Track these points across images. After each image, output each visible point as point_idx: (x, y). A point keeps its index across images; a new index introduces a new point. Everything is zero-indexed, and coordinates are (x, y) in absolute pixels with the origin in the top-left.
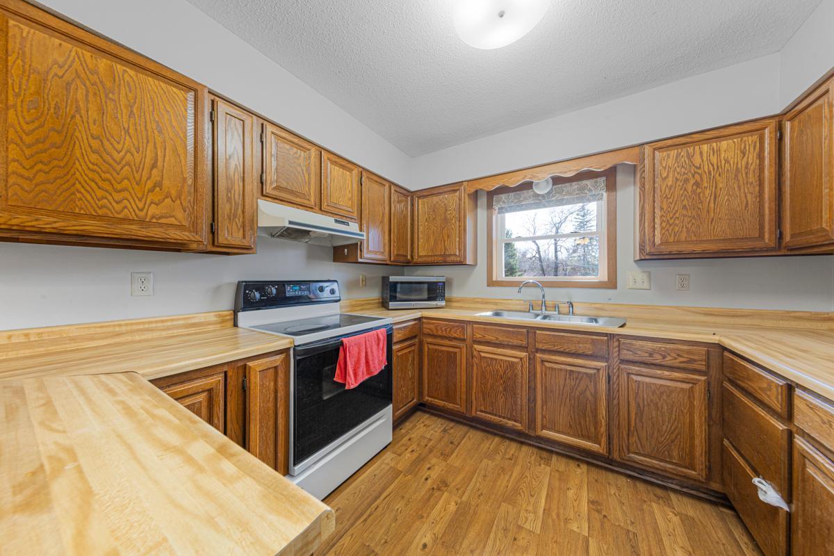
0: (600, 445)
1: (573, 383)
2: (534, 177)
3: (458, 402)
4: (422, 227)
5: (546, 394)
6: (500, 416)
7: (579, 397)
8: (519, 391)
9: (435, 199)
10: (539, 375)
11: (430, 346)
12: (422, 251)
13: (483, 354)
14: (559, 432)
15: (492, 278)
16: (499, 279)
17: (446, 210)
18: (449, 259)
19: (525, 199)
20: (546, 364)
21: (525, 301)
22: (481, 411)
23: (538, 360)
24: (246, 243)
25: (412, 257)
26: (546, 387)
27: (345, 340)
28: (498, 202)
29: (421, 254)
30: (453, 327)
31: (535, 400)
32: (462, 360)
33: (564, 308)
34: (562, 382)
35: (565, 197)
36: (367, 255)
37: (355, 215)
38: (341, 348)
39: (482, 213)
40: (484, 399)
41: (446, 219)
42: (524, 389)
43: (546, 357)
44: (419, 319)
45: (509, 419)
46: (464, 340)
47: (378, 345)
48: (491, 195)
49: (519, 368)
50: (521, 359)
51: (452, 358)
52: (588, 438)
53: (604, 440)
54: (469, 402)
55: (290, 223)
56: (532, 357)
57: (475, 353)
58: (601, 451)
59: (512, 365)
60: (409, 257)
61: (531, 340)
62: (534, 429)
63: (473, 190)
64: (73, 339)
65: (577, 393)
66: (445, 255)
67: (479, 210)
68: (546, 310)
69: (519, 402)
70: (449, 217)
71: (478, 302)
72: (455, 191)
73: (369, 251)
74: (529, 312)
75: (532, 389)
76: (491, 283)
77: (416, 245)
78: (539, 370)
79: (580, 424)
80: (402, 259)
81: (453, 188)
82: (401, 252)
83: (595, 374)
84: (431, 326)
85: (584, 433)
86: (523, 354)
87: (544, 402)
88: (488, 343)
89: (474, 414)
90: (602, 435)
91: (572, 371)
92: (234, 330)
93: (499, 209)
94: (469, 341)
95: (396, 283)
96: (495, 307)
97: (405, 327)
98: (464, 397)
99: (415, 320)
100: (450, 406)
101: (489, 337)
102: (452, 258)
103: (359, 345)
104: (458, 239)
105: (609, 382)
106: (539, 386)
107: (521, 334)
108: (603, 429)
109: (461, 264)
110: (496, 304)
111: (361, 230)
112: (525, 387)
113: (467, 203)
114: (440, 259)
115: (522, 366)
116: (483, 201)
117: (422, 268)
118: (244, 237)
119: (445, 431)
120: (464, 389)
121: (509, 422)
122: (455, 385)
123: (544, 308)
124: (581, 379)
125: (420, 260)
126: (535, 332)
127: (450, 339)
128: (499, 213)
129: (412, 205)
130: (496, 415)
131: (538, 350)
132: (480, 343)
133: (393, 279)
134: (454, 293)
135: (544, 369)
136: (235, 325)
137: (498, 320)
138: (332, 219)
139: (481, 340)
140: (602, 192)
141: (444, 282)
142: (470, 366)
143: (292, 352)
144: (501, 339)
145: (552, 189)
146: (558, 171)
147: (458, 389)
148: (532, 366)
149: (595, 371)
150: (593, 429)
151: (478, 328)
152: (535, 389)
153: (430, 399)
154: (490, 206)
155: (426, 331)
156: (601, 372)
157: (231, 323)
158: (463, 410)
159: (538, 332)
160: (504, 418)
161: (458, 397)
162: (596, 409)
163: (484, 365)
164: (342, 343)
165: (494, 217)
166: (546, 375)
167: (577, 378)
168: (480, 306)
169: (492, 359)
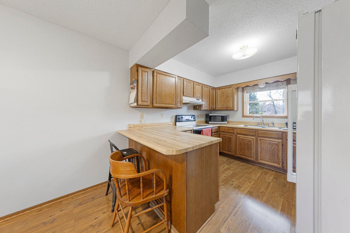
0: (280, 165)
1: (270, 146)
2: (258, 83)
3: (232, 152)
4: (219, 99)
5: (261, 149)
6: (246, 156)
7: (272, 151)
8: (252, 149)
9: (223, 90)
10: (259, 144)
11: (223, 135)
12: (219, 106)
13: (240, 138)
14: (266, 161)
15: (244, 115)
16: (246, 115)
17: (227, 93)
18: (228, 109)
19: (256, 89)
20: (262, 141)
21: (256, 122)
22: (240, 155)
23: (259, 139)
24: (181, 107)
25: (216, 108)
26: (261, 148)
27: (203, 129)
28: (246, 90)
29: (218, 107)
30: (230, 129)
31: (258, 151)
32: (233, 139)
33: (271, 125)
34: (267, 146)
35: (271, 88)
36: (204, 108)
37: (201, 97)
38: (202, 132)
39: (240, 94)
40: (241, 151)
41: (227, 96)
42: (254, 148)
43: (262, 138)
44: (219, 127)
45: (249, 157)
46: (234, 133)
47: (209, 132)
48: (243, 88)
49: (252, 141)
50: (253, 139)
51: (230, 139)
52: (276, 163)
53: (281, 164)
54: (236, 152)
55: (190, 102)
56: (257, 138)
57: (238, 137)
58: (280, 167)
59: (250, 141)
60: (215, 108)
61: (256, 134)
62: (258, 160)
63: (237, 87)
64: (155, 126)
65: (272, 149)
66: (227, 107)
67: (239, 93)
68: (264, 125)
69: (253, 152)
70: (228, 95)
71: (238, 123)
72: (230, 87)
73: (204, 107)
74: (257, 126)
75: (257, 148)
76: (243, 116)
77: (217, 104)
78: (259, 142)
79: (273, 159)
80: (212, 109)
81: (230, 86)
82: (212, 107)
83: (278, 144)
84: (223, 129)
85: (274, 161)
86: (254, 138)
87: (261, 152)
88: (242, 134)
89: (237, 155)
90: (280, 162)
91: (270, 143)
92: (175, 126)
93: (246, 92)
94: (236, 134)
95: (211, 116)
96: (245, 124)
97: (215, 129)
98: (234, 150)
99: (218, 127)
100: (229, 153)
101: (242, 132)
102: (229, 108)
103: (205, 131)
104: (231, 102)
105: (283, 146)
106: (259, 147)
107: (253, 132)
108: (281, 160)
109: (233, 110)
110: (245, 123)
111: (202, 101)
112: (255, 147)
113: (235, 91)
114: (225, 109)
115: (254, 141)
116: (240, 90)
117: (219, 111)
118: (181, 105)
119: (228, 160)
120: (234, 148)
121: (249, 158)
122: (231, 147)
123: (263, 125)
124: (273, 145)
125: (219, 109)
126: (258, 131)
127: (229, 133)
128: (246, 93)
129: (216, 92)
130: (245, 156)
131: (259, 136)
132: (239, 134)
133: (210, 115)
134: (230, 119)
135: (261, 142)
136: (176, 125)
137: (245, 127)
138: (196, 99)
139: (240, 133)
140: (285, 86)
141: (227, 116)
142: (236, 141)
143: (192, 131)
144: (246, 133)
145: (266, 85)
146: (267, 81)
147: (232, 148)
148: (257, 141)
149: (278, 143)
150: (277, 160)
151: (238, 130)
152: (258, 148)
153: (222, 151)
154: (243, 91)
155: (221, 130)
156: (280, 143)
157: (175, 125)
158: (234, 154)
159: (259, 131)
160: (247, 157)
161: (232, 150)
162: (278, 154)
163: (241, 141)
164: (202, 130)
165: (245, 95)
166: (261, 144)
167: (272, 145)
168: (239, 124)
169: (243, 139)
